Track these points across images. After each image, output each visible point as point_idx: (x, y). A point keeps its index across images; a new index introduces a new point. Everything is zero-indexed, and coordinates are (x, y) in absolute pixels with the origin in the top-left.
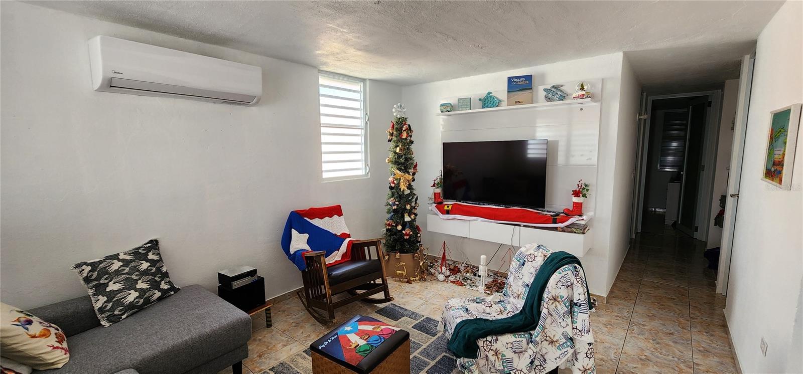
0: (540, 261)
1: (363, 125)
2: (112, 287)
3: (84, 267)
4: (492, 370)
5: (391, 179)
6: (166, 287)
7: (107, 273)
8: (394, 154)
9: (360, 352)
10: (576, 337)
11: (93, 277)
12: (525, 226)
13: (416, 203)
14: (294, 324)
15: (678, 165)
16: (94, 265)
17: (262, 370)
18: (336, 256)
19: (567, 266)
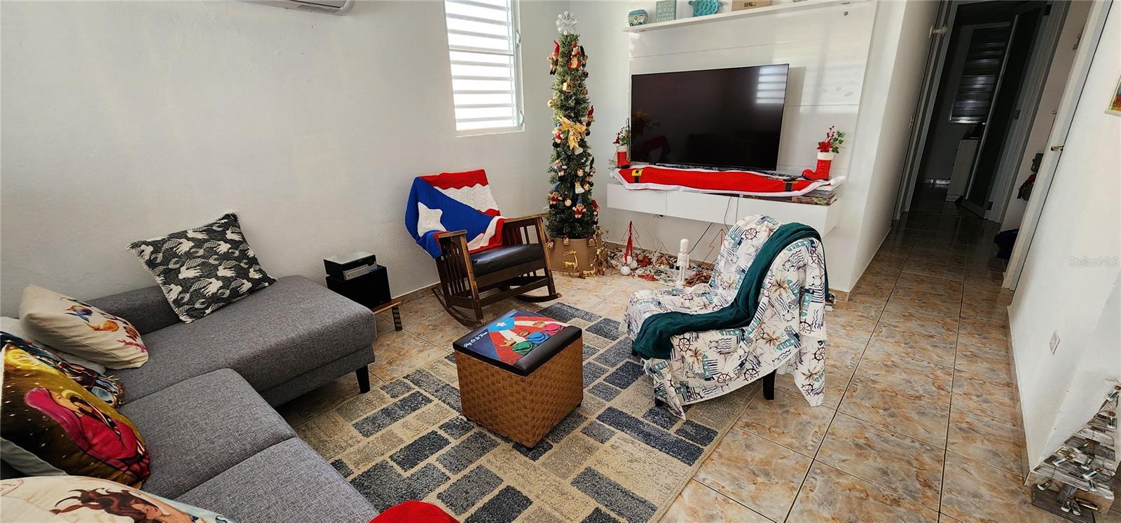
0: (763, 237)
1: (512, 48)
2: (185, 273)
3: (143, 247)
4: (689, 375)
5: (555, 131)
6: (257, 276)
7: (176, 255)
8: (559, 93)
9: (517, 350)
10: (804, 334)
11: (159, 260)
12: (745, 196)
13: (591, 167)
14: (430, 327)
15: (980, 114)
16: (157, 245)
17: (394, 378)
18: (482, 241)
19: (801, 240)
